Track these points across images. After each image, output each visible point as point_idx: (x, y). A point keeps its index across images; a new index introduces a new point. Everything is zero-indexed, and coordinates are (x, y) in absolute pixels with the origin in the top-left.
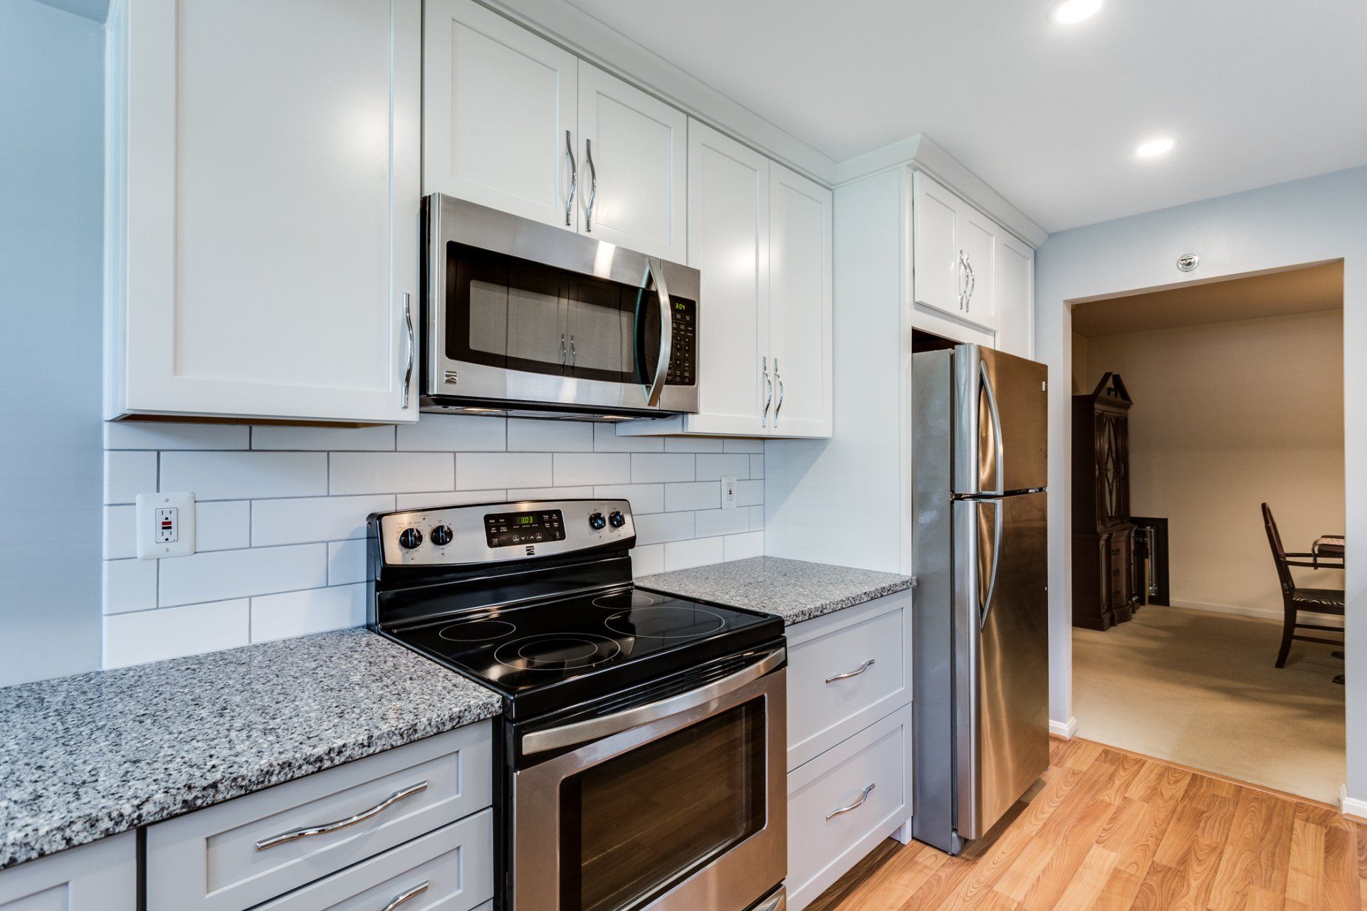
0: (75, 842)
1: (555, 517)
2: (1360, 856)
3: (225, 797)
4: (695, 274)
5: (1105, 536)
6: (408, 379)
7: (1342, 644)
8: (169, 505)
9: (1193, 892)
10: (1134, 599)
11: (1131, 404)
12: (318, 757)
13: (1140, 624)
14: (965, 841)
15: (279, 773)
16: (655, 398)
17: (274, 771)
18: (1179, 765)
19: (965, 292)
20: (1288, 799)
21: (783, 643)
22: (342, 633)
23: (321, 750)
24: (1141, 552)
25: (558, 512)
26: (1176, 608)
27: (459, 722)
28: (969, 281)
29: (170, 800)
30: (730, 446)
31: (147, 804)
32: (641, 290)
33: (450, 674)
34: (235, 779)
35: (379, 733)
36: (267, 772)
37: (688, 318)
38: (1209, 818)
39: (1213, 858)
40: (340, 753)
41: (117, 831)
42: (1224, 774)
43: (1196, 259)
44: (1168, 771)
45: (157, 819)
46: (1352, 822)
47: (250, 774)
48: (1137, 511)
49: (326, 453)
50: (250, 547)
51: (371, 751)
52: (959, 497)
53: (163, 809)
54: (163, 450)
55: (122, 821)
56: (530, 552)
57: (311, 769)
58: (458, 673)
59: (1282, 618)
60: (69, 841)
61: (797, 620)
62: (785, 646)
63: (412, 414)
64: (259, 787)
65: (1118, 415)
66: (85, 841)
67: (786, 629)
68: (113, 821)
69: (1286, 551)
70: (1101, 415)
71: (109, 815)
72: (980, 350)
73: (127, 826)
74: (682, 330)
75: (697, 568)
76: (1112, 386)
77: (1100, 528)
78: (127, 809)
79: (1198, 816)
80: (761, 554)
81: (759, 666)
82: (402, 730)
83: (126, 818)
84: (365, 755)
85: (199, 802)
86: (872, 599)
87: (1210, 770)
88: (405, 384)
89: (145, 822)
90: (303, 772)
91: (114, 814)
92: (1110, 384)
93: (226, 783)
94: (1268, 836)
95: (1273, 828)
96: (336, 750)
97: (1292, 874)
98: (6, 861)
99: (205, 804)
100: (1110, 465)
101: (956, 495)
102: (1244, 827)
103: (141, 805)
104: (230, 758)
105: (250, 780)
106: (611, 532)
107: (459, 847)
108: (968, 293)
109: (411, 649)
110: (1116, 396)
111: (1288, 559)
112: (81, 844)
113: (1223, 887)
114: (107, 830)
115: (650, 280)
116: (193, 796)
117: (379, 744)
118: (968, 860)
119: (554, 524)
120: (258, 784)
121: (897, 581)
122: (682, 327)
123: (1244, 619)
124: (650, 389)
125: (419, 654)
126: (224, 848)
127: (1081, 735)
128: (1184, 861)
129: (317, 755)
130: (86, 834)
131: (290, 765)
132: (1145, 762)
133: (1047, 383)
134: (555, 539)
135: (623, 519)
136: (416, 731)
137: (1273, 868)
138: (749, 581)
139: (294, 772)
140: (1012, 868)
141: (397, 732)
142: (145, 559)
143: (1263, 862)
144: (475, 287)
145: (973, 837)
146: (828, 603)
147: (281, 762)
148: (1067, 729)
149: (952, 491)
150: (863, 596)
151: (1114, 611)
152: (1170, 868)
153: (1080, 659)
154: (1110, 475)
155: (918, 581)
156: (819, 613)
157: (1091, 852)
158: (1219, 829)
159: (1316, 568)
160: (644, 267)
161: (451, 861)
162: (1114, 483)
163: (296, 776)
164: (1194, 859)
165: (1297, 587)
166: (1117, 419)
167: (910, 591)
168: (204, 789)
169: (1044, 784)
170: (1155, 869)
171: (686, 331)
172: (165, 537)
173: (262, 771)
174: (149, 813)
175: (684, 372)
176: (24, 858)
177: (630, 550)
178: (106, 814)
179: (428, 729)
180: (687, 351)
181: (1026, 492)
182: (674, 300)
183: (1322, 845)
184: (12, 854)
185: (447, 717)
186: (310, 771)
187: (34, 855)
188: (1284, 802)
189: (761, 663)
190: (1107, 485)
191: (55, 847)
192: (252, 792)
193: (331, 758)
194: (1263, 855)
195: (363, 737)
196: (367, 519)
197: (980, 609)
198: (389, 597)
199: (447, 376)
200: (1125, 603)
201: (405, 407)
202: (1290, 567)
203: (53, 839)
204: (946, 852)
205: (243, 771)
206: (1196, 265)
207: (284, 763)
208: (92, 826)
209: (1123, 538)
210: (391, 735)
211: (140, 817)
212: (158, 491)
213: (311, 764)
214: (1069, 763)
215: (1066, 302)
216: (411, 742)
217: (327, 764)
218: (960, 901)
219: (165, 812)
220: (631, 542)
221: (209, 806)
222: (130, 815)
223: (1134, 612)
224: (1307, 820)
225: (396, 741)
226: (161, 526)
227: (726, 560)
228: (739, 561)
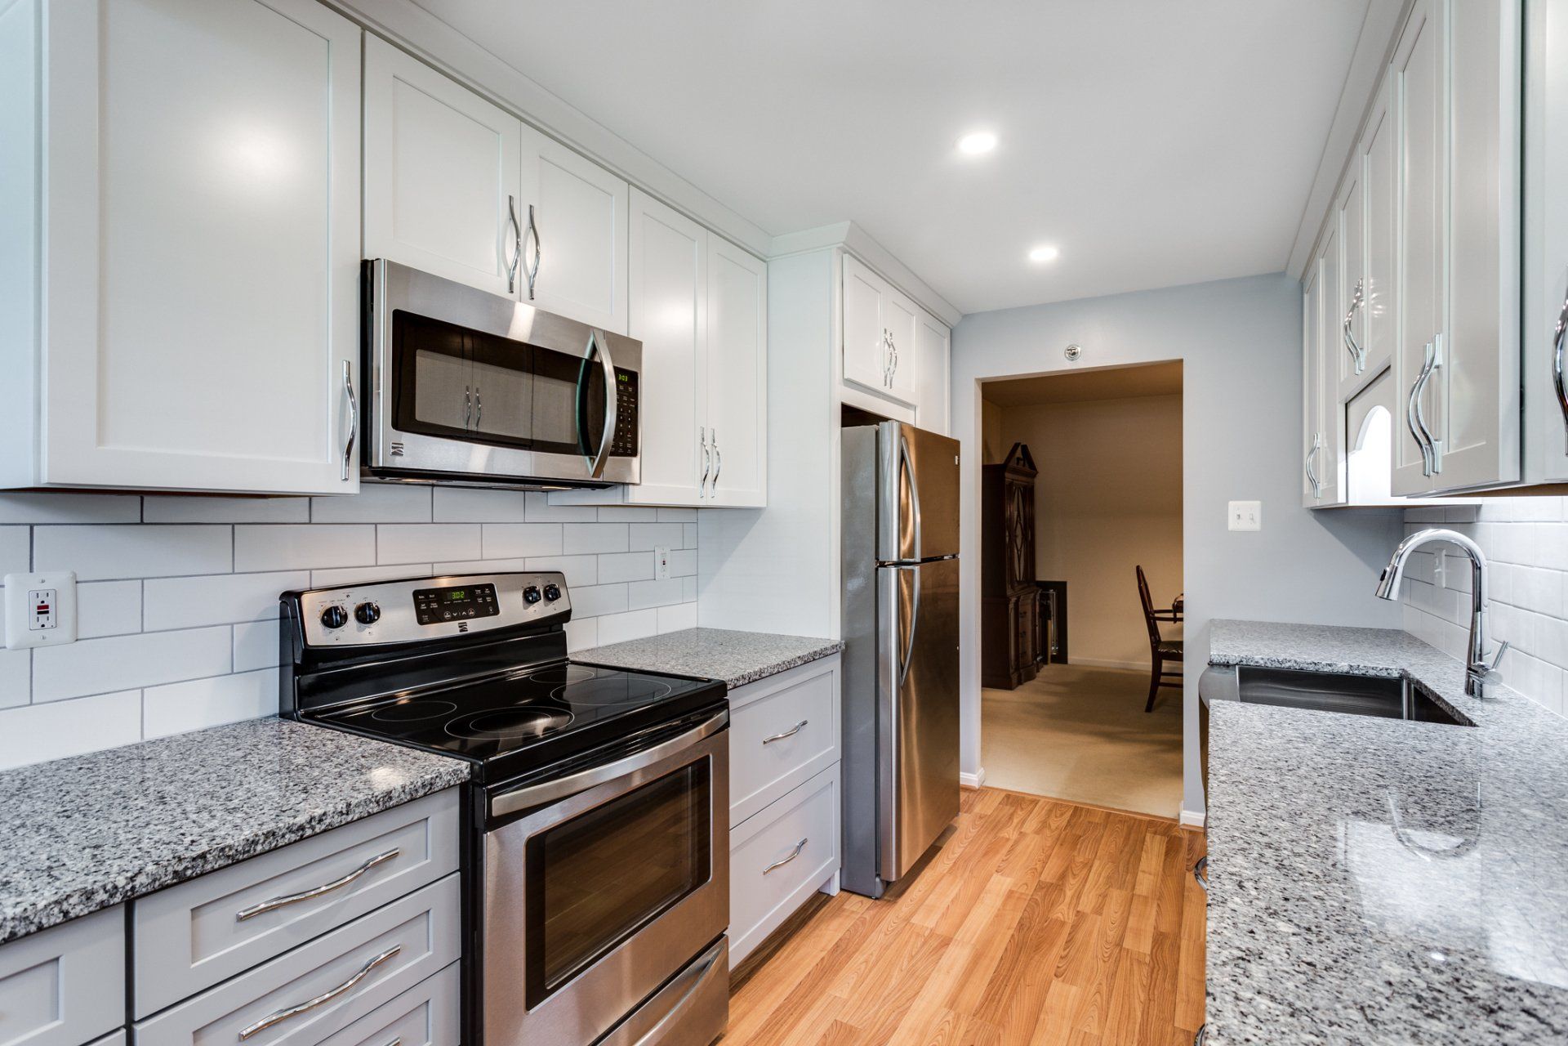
0: (72, 915)
1: (487, 591)
2: (1188, 855)
3: (213, 867)
4: (637, 345)
5: (1014, 600)
6: (348, 452)
7: (1181, 686)
8: (45, 586)
9: (1067, 900)
10: (1038, 659)
11: (1037, 473)
12: (300, 826)
13: (1044, 682)
14: (887, 884)
15: (264, 842)
16: (598, 471)
17: (259, 840)
18: (1065, 801)
19: (889, 369)
20: (1144, 818)
21: (726, 706)
22: (253, 724)
23: (301, 819)
24: (1045, 614)
25: (491, 587)
26: (1073, 665)
27: (430, 789)
28: (894, 360)
29: (162, 871)
30: (663, 516)
31: (140, 876)
32: (584, 361)
33: (405, 750)
34: (223, 849)
35: (357, 801)
36: (253, 842)
37: (630, 389)
38: (1084, 840)
39: (1085, 871)
40: (320, 821)
41: (112, 902)
42: (1099, 804)
43: (1079, 349)
44: (1056, 806)
45: (149, 890)
46: (1187, 830)
47: (236, 844)
48: (1042, 575)
49: (231, 526)
50: (142, 632)
51: (349, 818)
52: (883, 565)
53: (154, 881)
54: (37, 524)
55: (116, 893)
56: (463, 628)
57: (293, 837)
58: (414, 748)
59: (1151, 669)
60: (66, 913)
61: (738, 684)
62: (728, 708)
63: (353, 486)
64: (246, 856)
65: (1026, 484)
66: (82, 914)
67: (728, 692)
68: (108, 894)
69: (1155, 608)
70: (1011, 484)
71: (104, 887)
72: (902, 427)
73: (121, 897)
74: (625, 401)
75: (631, 641)
76: (1021, 457)
77: (1009, 592)
78: (121, 881)
79: (1076, 840)
80: (695, 626)
81: (700, 730)
82: (378, 798)
83: (121, 890)
84: (344, 822)
85: (189, 872)
86: (806, 662)
87: (1088, 802)
88: (345, 456)
89: (138, 893)
90: (286, 841)
91: (109, 887)
92: (1019, 453)
93: (214, 854)
94: (1126, 850)
95: (1131, 842)
96: (317, 819)
97: (1140, 875)
98: (6, 936)
99: (194, 874)
100: (1019, 532)
101: (880, 562)
102: (1110, 843)
103: (134, 877)
104: (205, 834)
105: (236, 850)
106: (546, 606)
107: (428, 911)
108: (891, 370)
109: (347, 732)
110: (1024, 465)
111: (1157, 615)
112: (77, 917)
113: (1090, 893)
114: (102, 902)
115: (594, 350)
116: (183, 866)
117: (357, 811)
118: (889, 901)
119: (488, 598)
120: (244, 853)
121: (828, 645)
122: (625, 398)
123: (1126, 672)
124: (594, 461)
125: (359, 735)
126: (209, 918)
127: (988, 784)
128: (1063, 877)
129: (299, 824)
130: (82, 906)
131: (274, 834)
132: (1039, 801)
133: (959, 457)
134: (487, 614)
135: (559, 592)
136: (391, 798)
137: (1127, 873)
138: (687, 651)
139: (277, 841)
140: (927, 902)
141: (373, 800)
142: (16, 649)
143: (1121, 868)
144: (421, 356)
145: (894, 879)
146: (766, 667)
147: (265, 832)
148: (977, 779)
149: (877, 559)
150: (797, 660)
151: (1021, 670)
152: (1052, 884)
153: (988, 717)
154: (1019, 541)
155: (847, 645)
156: (757, 677)
157: (992, 879)
158: (1090, 848)
159: (1175, 622)
160: (589, 337)
161: (421, 925)
162: (1023, 549)
163: (280, 845)
164: (1070, 875)
165: (1162, 640)
166: (1025, 487)
167: (839, 655)
168: (194, 859)
169: (956, 829)
170: (1041, 886)
171: (629, 402)
172: (41, 623)
173: (248, 840)
174: (142, 884)
175: (626, 443)
176: (23, 931)
177: (564, 625)
178: (101, 887)
179: (403, 796)
180: (629, 422)
181: (942, 558)
182: (618, 371)
183: (1164, 851)
184: (12, 928)
185: (419, 784)
186: (293, 839)
187: (33, 928)
188: (1141, 821)
189: (702, 726)
190: (1016, 551)
191: (53, 921)
192: (239, 862)
193: (312, 826)
194: (1121, 865)
195: (341, 806)
196: (280, 598)
197: (901, 667)
198: (310, 681)
199: (393, 448)
200: (1030, 663)
201: (346, 479)
202: (1158, 622)
203: (51, 912)
204: (870, 897)
205: (229, 841)
206: (1079, 354)
207: (268, 832)
208: (88, 899)
209: (1030, 601)
210: (368, 802)
211: (133, 888)
212: (31, 570)
213: (293, 832)
214: (977, 809)
215: (977, 380)
216: (387, 809)
217: (309, 832)
218: (882, 935)
219: (157, 883)
220: (566, 616)
221: (198, 876)
222: (123, 887)
223: (1038, 671)
224: (1155, 833)
225: (372, 808)
226: (36, 610)
227: (660, 633)
228: (673, 633)
